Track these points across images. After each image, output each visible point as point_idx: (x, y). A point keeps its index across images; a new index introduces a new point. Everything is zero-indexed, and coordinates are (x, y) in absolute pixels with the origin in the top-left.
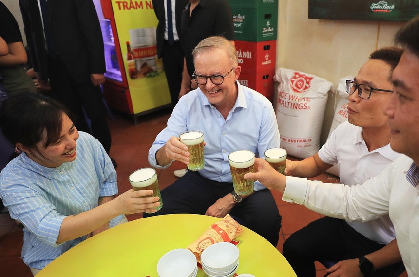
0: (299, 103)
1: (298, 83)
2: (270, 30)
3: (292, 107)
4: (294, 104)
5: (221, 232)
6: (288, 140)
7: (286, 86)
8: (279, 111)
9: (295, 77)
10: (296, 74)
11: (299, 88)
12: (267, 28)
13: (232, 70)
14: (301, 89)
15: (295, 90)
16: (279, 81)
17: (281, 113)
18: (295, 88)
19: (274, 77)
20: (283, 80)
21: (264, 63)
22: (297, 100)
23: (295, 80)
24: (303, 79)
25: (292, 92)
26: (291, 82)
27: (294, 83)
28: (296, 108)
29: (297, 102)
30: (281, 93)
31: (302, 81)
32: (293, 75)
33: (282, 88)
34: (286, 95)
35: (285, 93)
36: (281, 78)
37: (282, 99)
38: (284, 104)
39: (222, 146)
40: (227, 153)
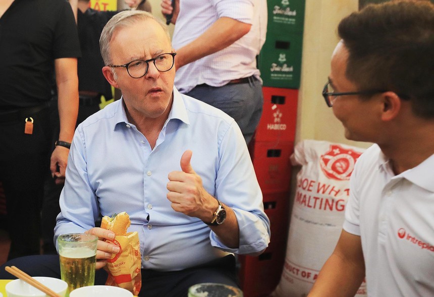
0: (337, 198)
1: (338, 164)
2: (285, 69)
3: (323, 206)
4: (327, 201)
6: (312, 276)
7: (312, 168)
8: (296, 216)
9: (331, 154)
10: (334, 147)
11: (339, 173)
12: (280, 65)
14: (344, 175)
15: (330, 176)
16: (300, 162)
17: (301, 219)
18: (331, 172)
19: (292, 156)
20: (308, 159)
21: (270, 127)
22: (333, 193)
23: (332, 159)
24: (348, 157)
25: (323, 179)
26: (322, 161)
27: (330, 164)
28: (331, 209)
29: (334, 197)
30: (302, 182)
31: (346, 160)
32: (328, 150)
33: (305, 173)
34: (310, 185)
35: (309, 182)
36: (304, 156)
37: (304, 192)
38: (307, 202)
39: (145, 196)
40: (155, 208)
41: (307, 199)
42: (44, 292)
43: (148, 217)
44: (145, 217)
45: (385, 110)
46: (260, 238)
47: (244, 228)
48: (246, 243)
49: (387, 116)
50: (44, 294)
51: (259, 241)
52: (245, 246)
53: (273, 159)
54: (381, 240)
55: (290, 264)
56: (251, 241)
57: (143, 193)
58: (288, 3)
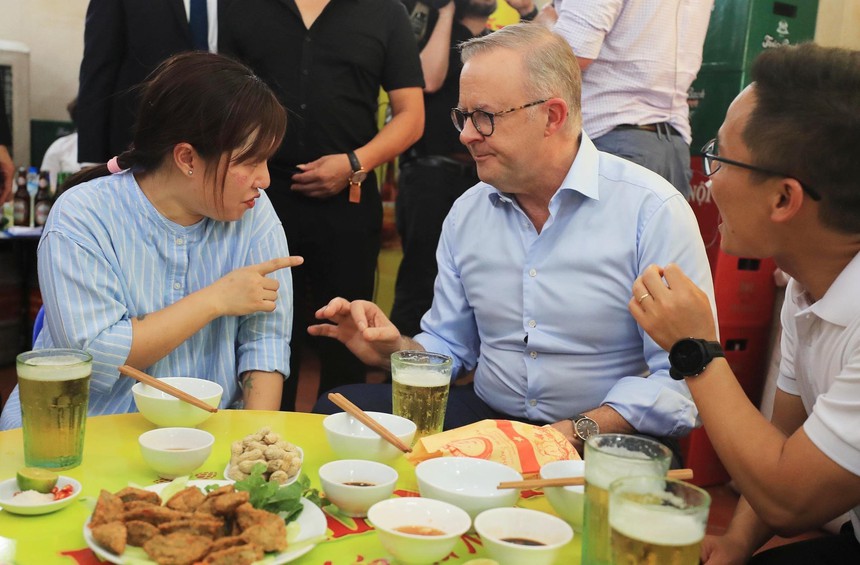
5: (519, 439)
13: (528, 106)
39: (525, 307)
40: (539, 327)
42: (380, 433)
43: (526, 339)
44: (522, 337)
45: (779, 206)
49: (780, 215)
50: (378, 437)
53: (748, 273)
57: (521, 303)
58: (786, 32)
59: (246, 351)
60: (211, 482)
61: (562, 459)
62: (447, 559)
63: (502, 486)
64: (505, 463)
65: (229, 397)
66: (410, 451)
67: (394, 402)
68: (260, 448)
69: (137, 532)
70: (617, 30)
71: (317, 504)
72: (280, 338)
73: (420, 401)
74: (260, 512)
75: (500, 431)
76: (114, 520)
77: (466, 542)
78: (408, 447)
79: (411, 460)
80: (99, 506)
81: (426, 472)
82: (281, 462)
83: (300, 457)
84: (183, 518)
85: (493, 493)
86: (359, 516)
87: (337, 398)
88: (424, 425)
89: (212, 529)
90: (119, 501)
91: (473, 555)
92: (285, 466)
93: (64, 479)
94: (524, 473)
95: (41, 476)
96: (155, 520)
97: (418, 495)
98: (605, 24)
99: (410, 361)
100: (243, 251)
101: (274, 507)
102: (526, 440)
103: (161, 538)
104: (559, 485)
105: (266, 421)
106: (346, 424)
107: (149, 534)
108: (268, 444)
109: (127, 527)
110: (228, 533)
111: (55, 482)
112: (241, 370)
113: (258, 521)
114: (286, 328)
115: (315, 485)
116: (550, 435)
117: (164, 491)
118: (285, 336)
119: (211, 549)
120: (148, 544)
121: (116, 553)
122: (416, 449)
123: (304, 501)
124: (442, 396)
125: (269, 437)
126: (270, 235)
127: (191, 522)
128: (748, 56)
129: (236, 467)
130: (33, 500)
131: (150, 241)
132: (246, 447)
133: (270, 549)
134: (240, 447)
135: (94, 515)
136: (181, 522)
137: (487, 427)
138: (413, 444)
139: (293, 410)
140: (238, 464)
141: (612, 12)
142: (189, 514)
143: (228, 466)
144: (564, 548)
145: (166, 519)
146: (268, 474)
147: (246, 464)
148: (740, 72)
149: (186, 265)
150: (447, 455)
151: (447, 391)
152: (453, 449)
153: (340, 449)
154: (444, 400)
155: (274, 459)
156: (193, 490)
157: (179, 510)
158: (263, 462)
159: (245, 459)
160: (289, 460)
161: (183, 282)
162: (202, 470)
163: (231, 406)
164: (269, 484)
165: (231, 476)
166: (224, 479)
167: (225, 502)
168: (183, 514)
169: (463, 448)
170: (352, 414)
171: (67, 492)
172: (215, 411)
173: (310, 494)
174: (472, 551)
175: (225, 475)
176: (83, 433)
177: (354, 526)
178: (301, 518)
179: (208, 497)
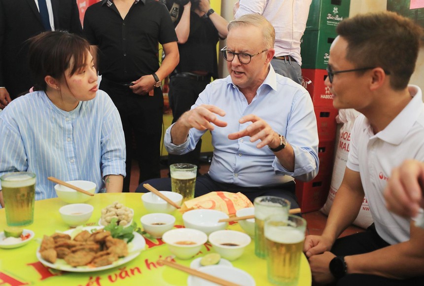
5: (227, 200)
7: (350, 125)
13: (263, 52)
16: (343, 121)
19: (337, 117)
20: (348, 119)
21: (323, 97)
30: (343, 134)
33: (346, 128)
35: (348, 134)
36: (345, 117)
37: (344, 142)
38: (346, 148)
40: (245, 142)
41: (347, 146)
42: (167, 201)
45: (373, 83)
46: (309, 163)
47: (298, 156)
48: (300, 167)
49: (374, 86)
50: (165, 203)
51: (308, 166)
52: (298, 169)
53: (324, 118)
54: (372, 180)
55: (334, 189)
56: (303, 165)
58: (337, 12)
59: (106, 166)
60: (93, 228)
61: (246, 207)
62: (198, 254)
63: (220, 221)
64: (221, 211)
65: (99, 188)
66: (180, 208)
67: (172, 186)
68: (114, 211)
69: (61, 252)
70: (265, 13)
71: (140, 234)
72: (121, 160)
73: (184, 185)
74: (116, 240)
75: (218, 197)
76: (50, 248)
77: (206, 246)
78: (179, 206)
79: (181, 211)
80: (43, 242)
81: (187, 217)
82: (124, 216)
83: (132, 213)
84: (81, 245)
85: (216, 224)
86: (159, 238)
87: (147, 186)
88: (186, 195)
89: (95, 249)
90: (52, 240)
91: (209, 252)
92: (126, 218)
93: (25, 230)
94: (230, 214)
95: (15, 230)
96: (69, 247)
97: (184, 227)
98: (259, 11)
99: (179, 168)
100: (100, 123)
101: (122, 237)
102: (230, 200)
103: (72, 255)
104: (244, 219)
105: (117, 198)
106: (152, 197)
107: (66, 253)
108: (117, 209)
109: (57, 251)
110: (102, 250)
111: (22, 233)
112: (104, 175)
113: (115, 244)
114: (123, 155)
115: (139, 226)
116: (240, 197)
117: (72, 233)
118: (123, 159)
119: (95, 258)
120: (67, 258)
121: (51, 262)
122: (182, 207)
123: (135, 233)
124: (193, 182)
125: (118, 206)
126: (112, 114)
127: (85, 247)
128: (321, 23)
129: (104, 220)
130: (13, 241)
131: (53, 120)
132: (108, 211)
133: (121, 255)
134: (105, 211)
135: (41, 246)
136: (80, 247)
137: (213, 195)
138: (182, 204)
139: (129, 192)
140: (105, 218)
141: (262, 5)
142: (84, 243)
143: (100, 219)
144: (247, 247)
145: (74, 246)
146: (118, 222)
147: (108, 218)
148: (318, 30)
149: (72, 129)
150: (196, 209)
151: (195, 180)
152: (198, 206)
153: (149, 209)
154: (194, 184)
155: (120, 215)
156: (85, 232)
157: (80, 241)
158: (116, 217)
159: (108, 216)
160: (127, 215)
161: (71, 137)
162: (89, 222)
163: (100, 192)
164: (119, 227)
165: (102, 224)
166: (98, 225)
167: (100, 237)
168: (81, 243)
169: (203, 205)
170: (154, 193)
171: (27, 237)
172: (93, 195)
173: (137, 230)
174: (208, 250)
175: (99, 223)
176: (33, 209)
177: (157, 242)
178: (134, 241)
179: (92, 235)
